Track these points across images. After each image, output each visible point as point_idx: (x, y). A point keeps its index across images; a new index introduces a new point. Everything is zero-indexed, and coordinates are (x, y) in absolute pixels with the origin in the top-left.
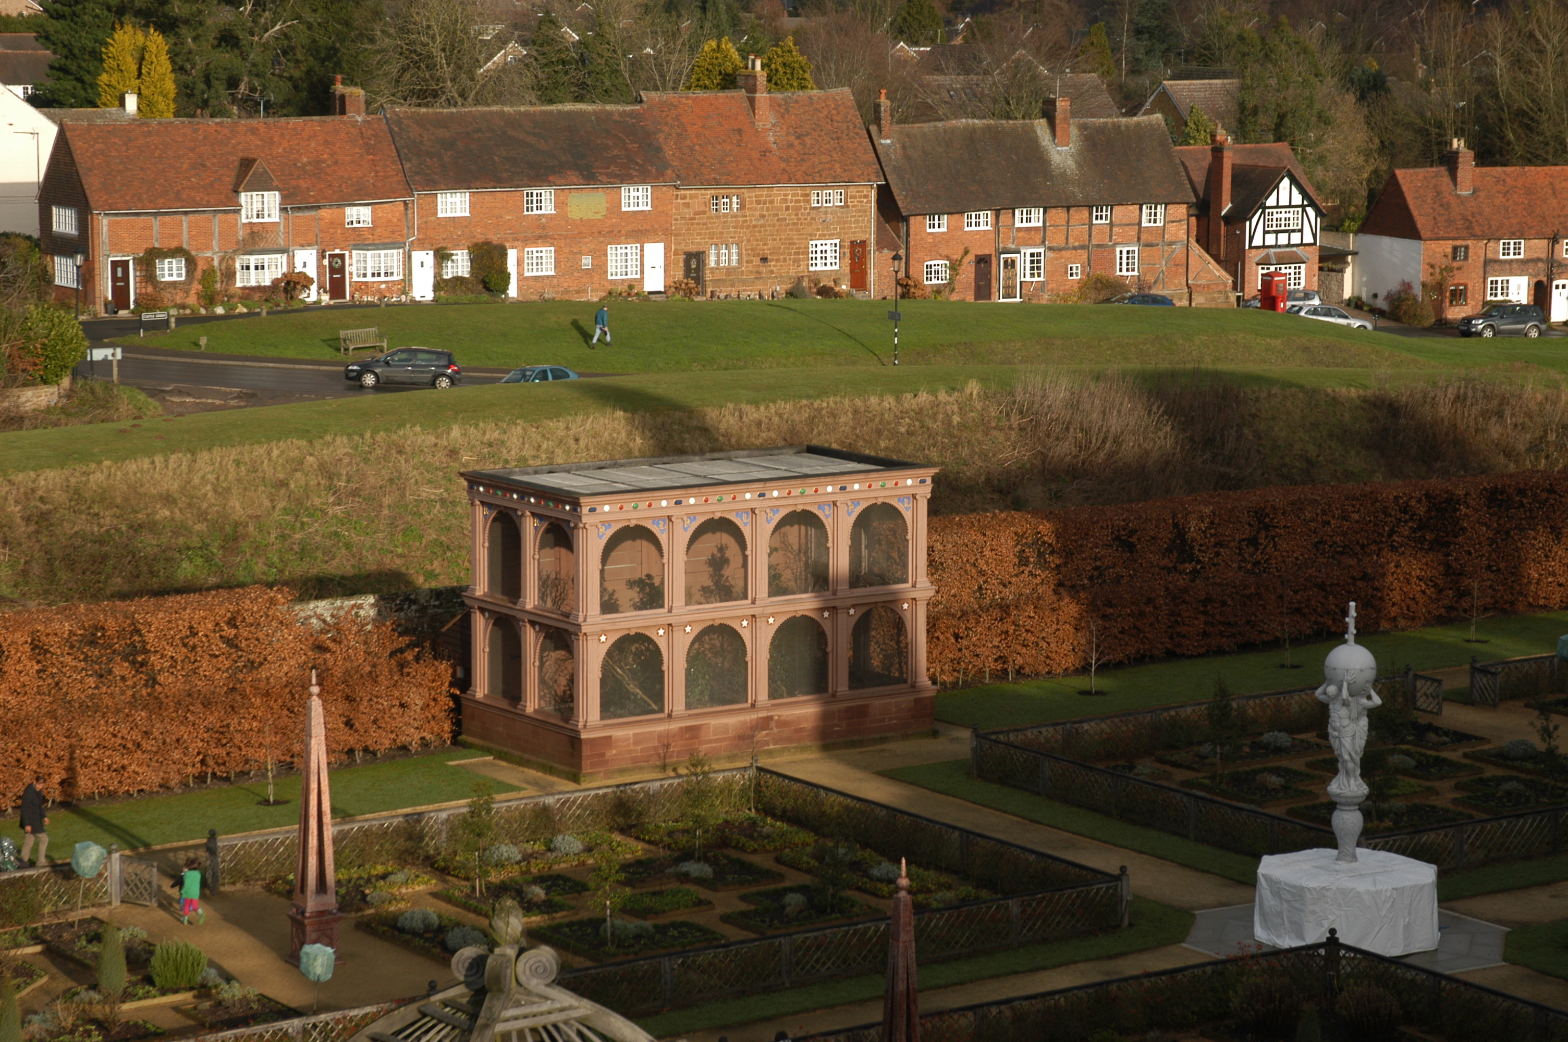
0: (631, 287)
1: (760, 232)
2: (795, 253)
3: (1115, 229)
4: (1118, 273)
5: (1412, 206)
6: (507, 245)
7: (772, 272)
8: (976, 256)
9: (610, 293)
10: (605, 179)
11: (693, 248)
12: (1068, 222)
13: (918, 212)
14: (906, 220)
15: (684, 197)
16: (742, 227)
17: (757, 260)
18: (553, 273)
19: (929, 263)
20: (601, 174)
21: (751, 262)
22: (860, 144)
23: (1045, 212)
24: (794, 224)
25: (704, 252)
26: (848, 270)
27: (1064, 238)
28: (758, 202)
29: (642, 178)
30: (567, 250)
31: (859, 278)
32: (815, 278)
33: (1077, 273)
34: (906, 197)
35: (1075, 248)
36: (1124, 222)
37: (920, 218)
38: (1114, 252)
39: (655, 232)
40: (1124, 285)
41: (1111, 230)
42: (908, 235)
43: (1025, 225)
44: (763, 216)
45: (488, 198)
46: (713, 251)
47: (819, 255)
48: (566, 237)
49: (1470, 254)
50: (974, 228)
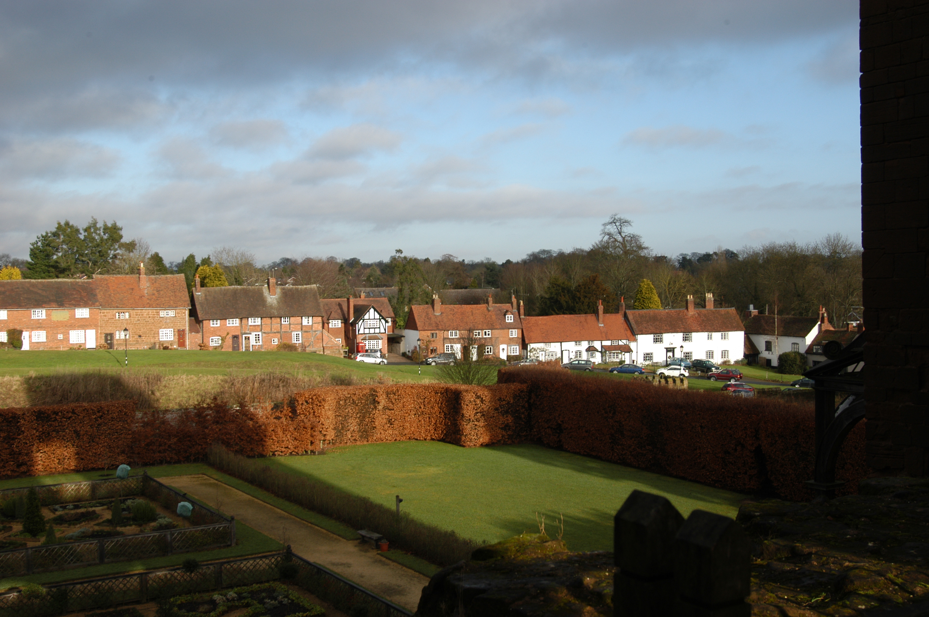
0: (80, 346)
1: (137, 326)
2: (153, 334)
3: (291, 326)
4: (293, 342)
5: (416, 319)
6: (24, 330)
7: (143, 341)
8: (233, 335)
9: (71, 349)
10: (68, 306)
11: (108, 332)
12: (271, 323)
13: (206, 319)
14: (202, 321)
15: (104, 313)
16: (130, 324)
17: (137, 337)
18: (45, 341)
19: (212, 338)
20: (66, 304)
21: (134, 337)
22: (183, 294)
23: (261, 319)
24: (152, 323)
25: (113, 333)
26: (177, 340)
27: (270, 329)
28: (137, 315)
29: (85, 305)
30: (51, 332)
31: (182, 343)
32: (161, 343)
33: (276, 342)
34: (202, 313)
35: (275, 333)
36: (296, 323)
37: (208, 321)
38: (291, 334)
39: (91, 326)
40: (296, 347)
41: (290, 326)
42: (202, 328)
43: (253, 324)
44: (139, 320)
45: (15, 312)
46: (117, 333)
47: (164, 335)
48: (51, 327)
49: (438, 336)
50: (231, 325)
